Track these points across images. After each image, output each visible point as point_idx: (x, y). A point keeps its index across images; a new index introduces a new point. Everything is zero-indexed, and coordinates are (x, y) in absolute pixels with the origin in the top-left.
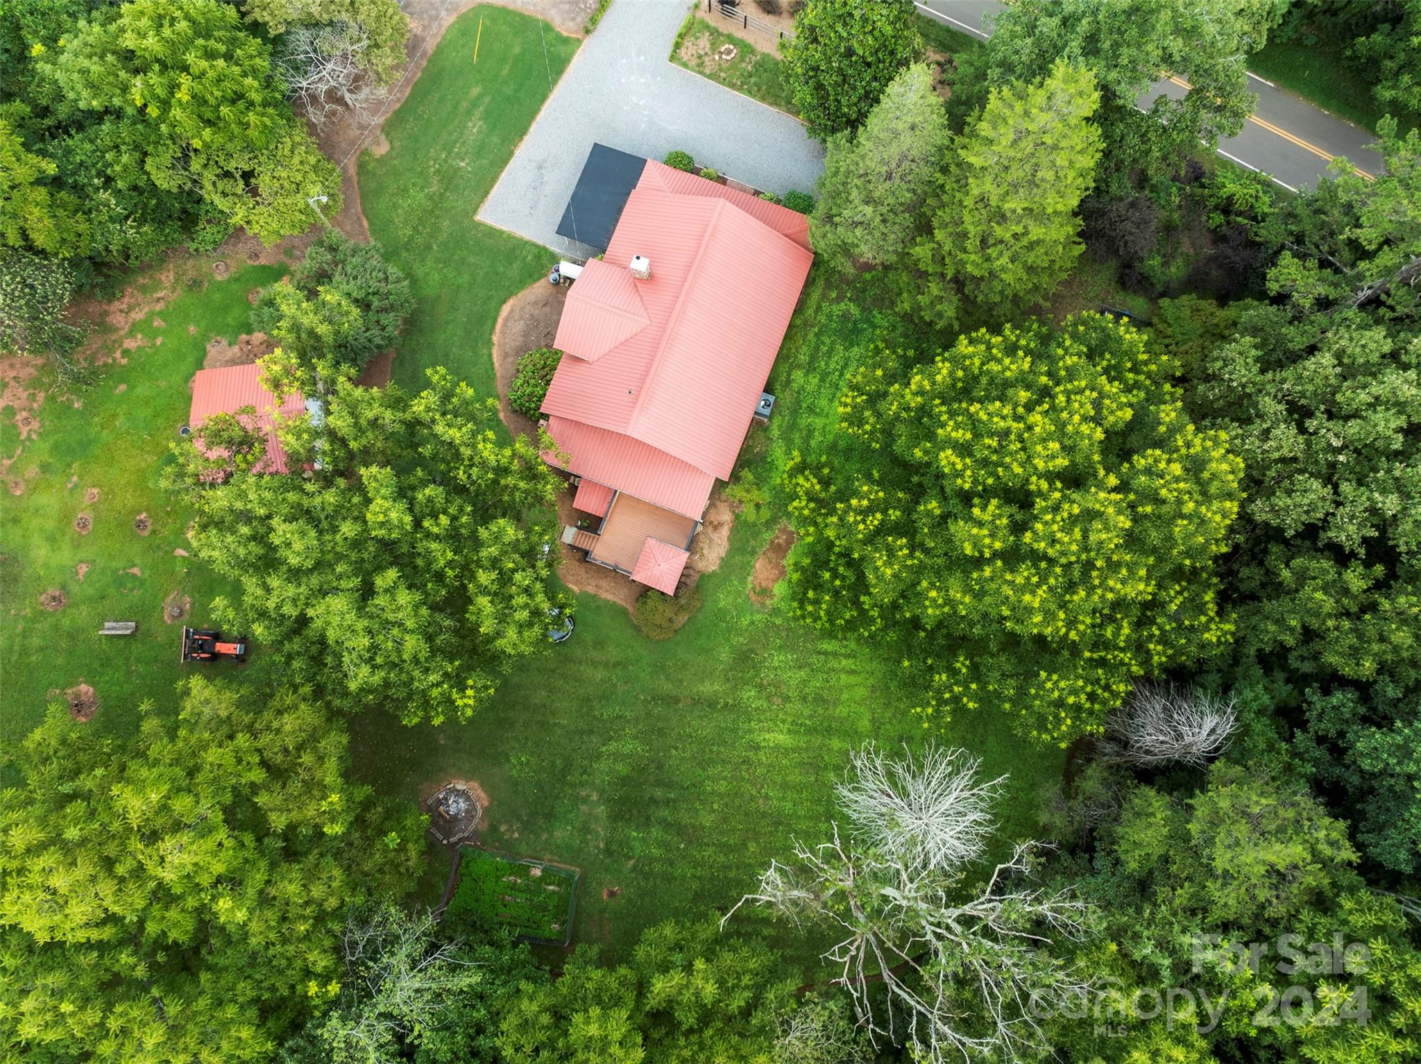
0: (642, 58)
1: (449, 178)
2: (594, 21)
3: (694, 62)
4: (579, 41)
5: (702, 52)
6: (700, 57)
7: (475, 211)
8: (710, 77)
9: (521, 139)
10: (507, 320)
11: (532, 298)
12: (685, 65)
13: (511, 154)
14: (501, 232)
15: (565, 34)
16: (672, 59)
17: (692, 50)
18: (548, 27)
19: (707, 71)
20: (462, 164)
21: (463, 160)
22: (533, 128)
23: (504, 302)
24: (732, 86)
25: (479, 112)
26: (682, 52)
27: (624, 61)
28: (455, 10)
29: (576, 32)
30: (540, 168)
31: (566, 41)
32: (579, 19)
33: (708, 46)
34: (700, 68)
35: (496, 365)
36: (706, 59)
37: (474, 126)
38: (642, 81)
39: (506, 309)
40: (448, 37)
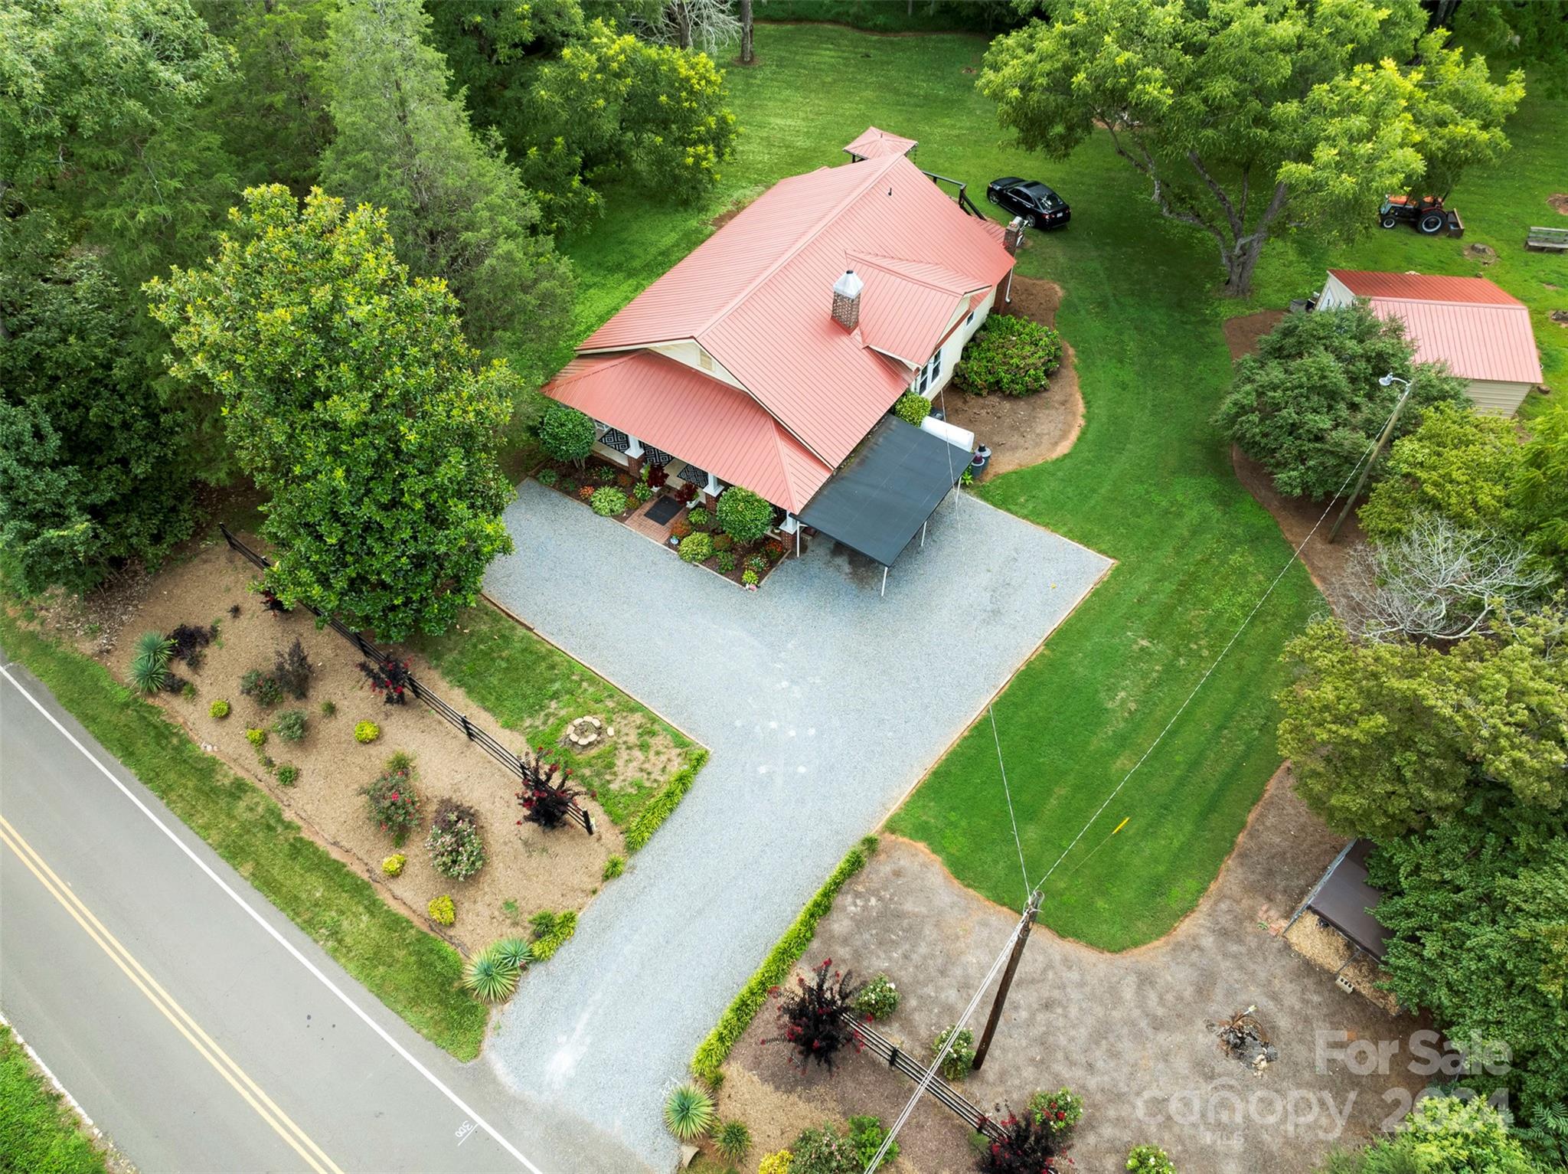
0: (763, 770)
1: (1169, 626)
2: (855, 865)
3: (656, 742)
4: (891, 827)
5: (637, 753)
6: (644, 747)
7: (1117, 572)
8: (634, 708)
9: (1029, 664)
10: (1064, 435)
11: (1020, 454)
12: (680, 742)
13: (1048, 643)
14: (1070, 534)
15: (921, 846)
16: (700, 760)
17: (655, 763)
18: (961, 870)
19: (638, 718)
20: (1145, 643)
21: (1142, 649)
22: (1005, 679)
23: (1065, 456)
24: (594, 680)
25: (1117, 725)
26: (677, 767)
27: (802, 770)
28: (1178, 946)
29: (895, 846)
30: (996, 613)
31: (923, 832)
32: (886, 869)
33: (620, 763)
34: (650, 728)
35: (1078, 396)
36: (633, 739)
37: (1123, 701)
38: (773, 725)
39: (1064, 448)
40: (1192, 884)
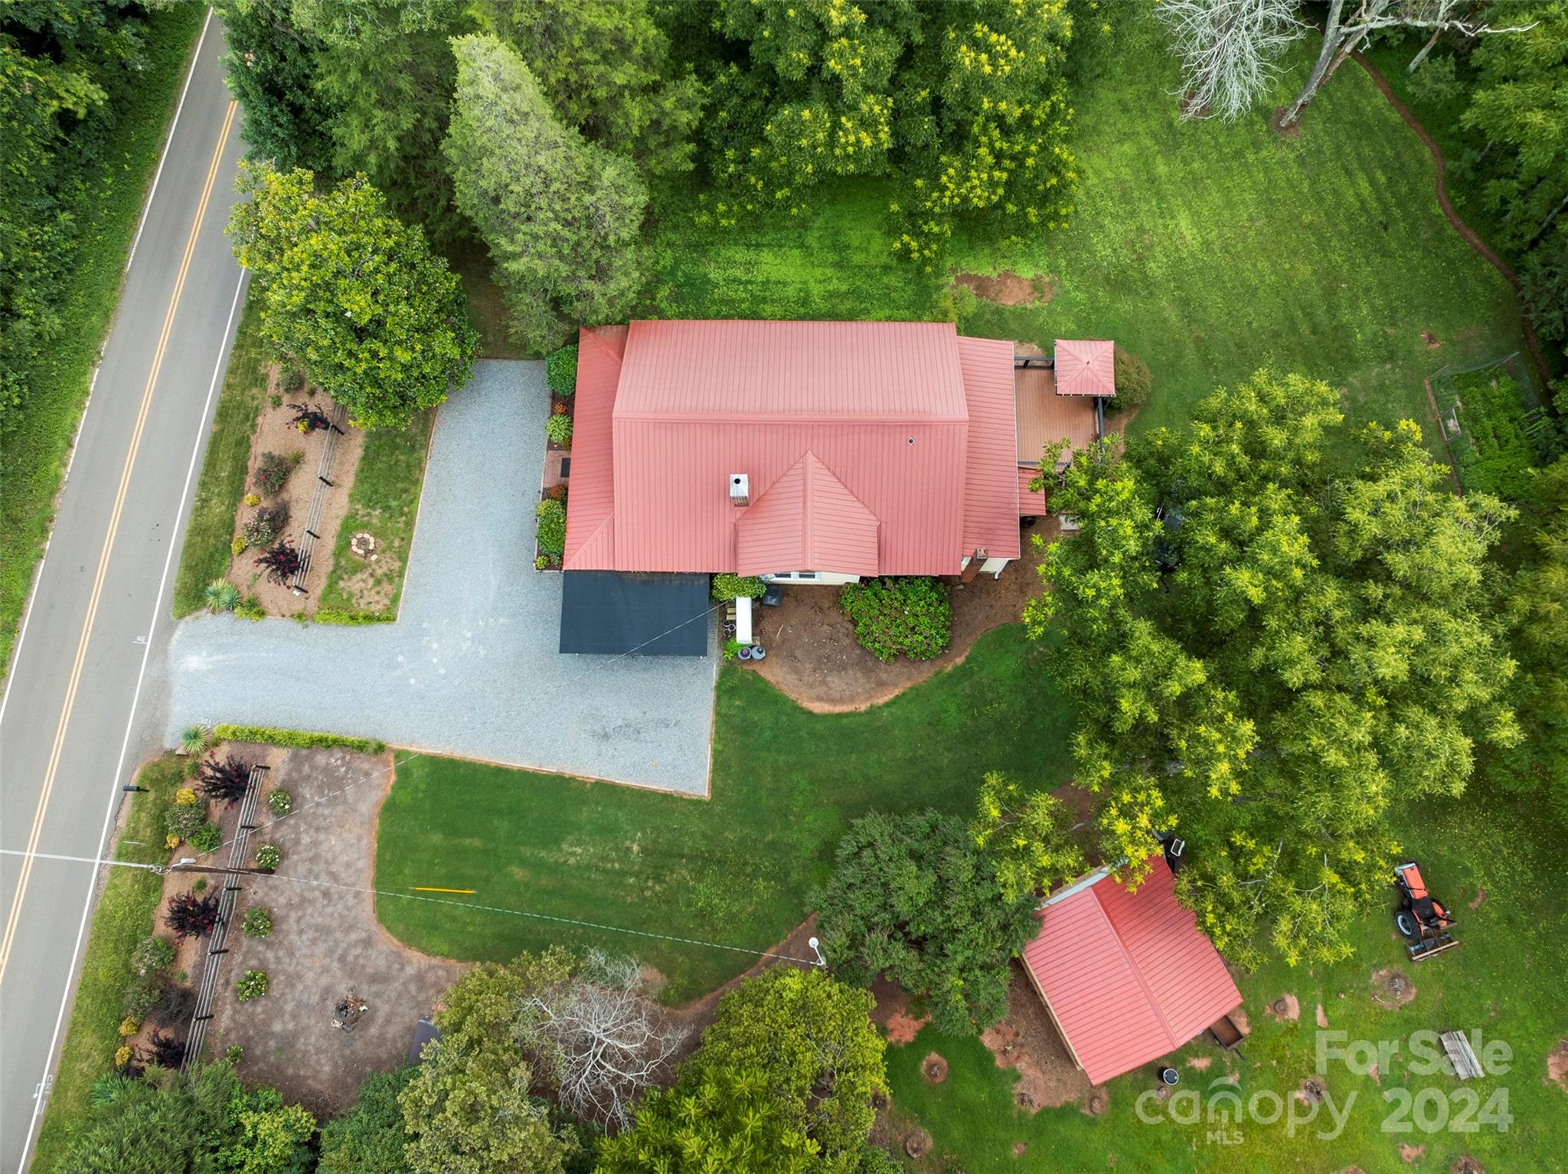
0: (400, 659)
1: (661, 859)
2: (361, 747)
3: (387, 587)
4: (399, 755)
5: (371, 582)
6: (378, 582)
7: (697, 803)
8: (403, 557)
9: (572, 779)
10: (833, 701)
11: (792, 678)
12: (395, 600)
13: (600, 785)
14: (716, 754)
15: (393, 778)
16: (390, 619)
17: (371, 596)
18: (390, 809)
19: (398, 564)
20: (635, 848)
21: (629, 849)
22: (551, 768)
23: (810, 712)
24: (410, 525)
25: (550, 856)
26: (376, 609)
27: (412, 681)
28: (399, 955)
29: (386, 764)
30: (606, 736)
31: (404, 773)
32: (366, 766)
33: (359, 576)
34: (394, 577)
35: (897, 692)
36: (379, 572)
37: (574, 854)
38: (435, 646)
39: (818, 708)
40: (445, 948)
